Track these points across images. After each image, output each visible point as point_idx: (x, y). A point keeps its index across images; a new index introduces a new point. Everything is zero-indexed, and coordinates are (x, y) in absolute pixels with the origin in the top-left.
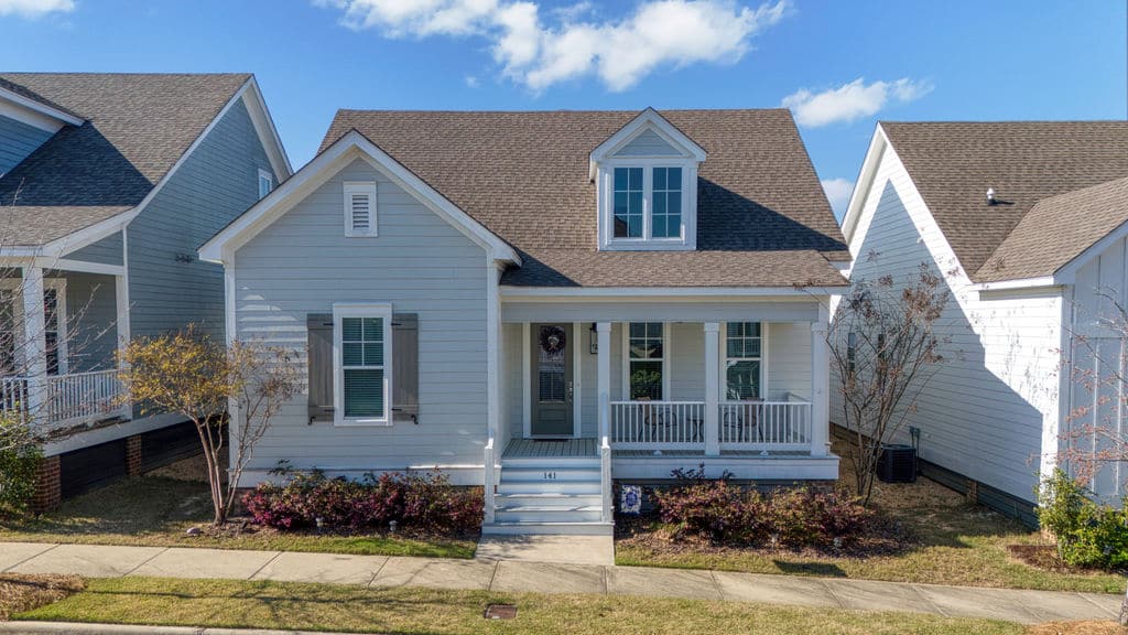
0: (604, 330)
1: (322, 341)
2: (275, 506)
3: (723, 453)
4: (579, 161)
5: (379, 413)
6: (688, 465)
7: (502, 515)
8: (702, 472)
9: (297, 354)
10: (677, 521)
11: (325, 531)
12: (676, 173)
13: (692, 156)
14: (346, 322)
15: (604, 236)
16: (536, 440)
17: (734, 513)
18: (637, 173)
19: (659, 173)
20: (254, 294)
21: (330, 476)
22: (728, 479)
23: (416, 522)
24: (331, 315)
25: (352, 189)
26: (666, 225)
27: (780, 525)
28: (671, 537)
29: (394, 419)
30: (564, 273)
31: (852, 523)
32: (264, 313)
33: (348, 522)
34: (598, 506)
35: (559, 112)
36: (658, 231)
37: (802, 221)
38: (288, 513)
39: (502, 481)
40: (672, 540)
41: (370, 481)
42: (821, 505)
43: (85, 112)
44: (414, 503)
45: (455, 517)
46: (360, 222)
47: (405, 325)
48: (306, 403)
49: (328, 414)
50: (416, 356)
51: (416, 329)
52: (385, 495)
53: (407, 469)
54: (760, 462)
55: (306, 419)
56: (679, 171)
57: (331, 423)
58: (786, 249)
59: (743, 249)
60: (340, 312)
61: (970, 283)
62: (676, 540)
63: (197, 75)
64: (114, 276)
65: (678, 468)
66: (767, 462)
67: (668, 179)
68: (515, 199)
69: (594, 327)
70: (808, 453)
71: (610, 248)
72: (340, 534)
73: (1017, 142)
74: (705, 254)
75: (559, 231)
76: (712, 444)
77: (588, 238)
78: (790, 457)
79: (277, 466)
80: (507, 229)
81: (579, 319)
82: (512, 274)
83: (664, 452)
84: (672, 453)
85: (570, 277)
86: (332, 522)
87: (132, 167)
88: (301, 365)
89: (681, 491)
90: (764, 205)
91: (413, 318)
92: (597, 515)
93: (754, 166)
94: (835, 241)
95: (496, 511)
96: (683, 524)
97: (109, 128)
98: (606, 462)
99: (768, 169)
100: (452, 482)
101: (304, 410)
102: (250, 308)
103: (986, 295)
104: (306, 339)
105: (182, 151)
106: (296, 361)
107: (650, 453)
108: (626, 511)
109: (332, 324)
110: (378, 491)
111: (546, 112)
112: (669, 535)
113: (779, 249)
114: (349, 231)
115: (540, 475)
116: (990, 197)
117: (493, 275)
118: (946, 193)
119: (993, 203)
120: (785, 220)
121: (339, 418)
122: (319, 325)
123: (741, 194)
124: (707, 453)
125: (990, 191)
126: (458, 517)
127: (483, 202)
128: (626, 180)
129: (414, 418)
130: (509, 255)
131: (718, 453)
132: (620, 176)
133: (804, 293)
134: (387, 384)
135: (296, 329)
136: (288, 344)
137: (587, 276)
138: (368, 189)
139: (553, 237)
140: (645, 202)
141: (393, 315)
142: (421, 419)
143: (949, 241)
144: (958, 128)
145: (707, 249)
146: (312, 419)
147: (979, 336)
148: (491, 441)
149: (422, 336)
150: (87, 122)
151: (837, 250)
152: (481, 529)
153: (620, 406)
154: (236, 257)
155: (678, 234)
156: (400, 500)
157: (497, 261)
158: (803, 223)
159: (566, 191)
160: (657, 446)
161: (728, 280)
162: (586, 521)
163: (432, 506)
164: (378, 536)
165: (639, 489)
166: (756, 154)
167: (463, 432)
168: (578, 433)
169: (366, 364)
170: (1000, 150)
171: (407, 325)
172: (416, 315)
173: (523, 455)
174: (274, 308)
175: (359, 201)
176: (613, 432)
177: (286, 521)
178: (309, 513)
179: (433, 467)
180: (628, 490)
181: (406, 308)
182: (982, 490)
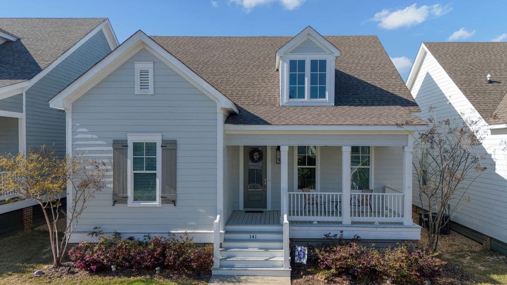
0: (284, 151)
1: (121, 156)
2: (87, 258)
3: (353, 223)
4: (270, 60)
5: (154, 199)
6: (333, 231)
7: (224, 263)
8: (342, 235)
9: (104, 164)
10: (328, 268)
11: (117, 273)
12: (323, 63)
13: (332, 53)
14: (135, 144)
15: (284, 98)
16: (246, 212)
17: (363, 264)
18: (302, 63)
19: (314, 63)
20: (82, 128)
21: (125, 237)
22: (357, 240)
23: (172, 268)
24: (127, 141)
25: (139, 66)
26: (318, 92)
27: (393, 273)
28: (325, 279)
29: (162, 203)
30: (262, 118)
31: (434, 271)
32: (87, 139)
33: (131, 267)
34: (281, 257)
35: (260, 37)
36: (313, 95)
37: (390, 91)
38: (95, 262)
39: (225, 240)
40: (326, 281)
41: (147, 240)
42: (416, 260)
43: (19, 35)
44: (171, 256)
45: (195, 266)
46: (144, 86)
47: (169, 147)
48: (112, 192)
49: (124, 200)
50: (176, 165)
51: (175, 150)
52: (154, 250)
53: (169, 233)
54: (374, 229)
55: (112, 202)
56: (325, 61)
57: (125, 205)
58: (383, 105)
59: (360, 105)
60: (132, 139)
61: (487, 124)
62: (328, 281)
63: (80, 19)
64: (18, 118)
65: (328, 233)
66: (379, 229)
67: (319, 66)
68: (237, 79)
69: (278, 148)
70: (401, 224)
71: (287, 105)
72: (126, 275)
73: (496, 52)
74: (340, 108)
75: (259, 95)
76: (346, 218)
77: (275, 99)
78: (392, 226)
79: (94, 230)
80: (232, 94)
81: (269, 143)
82: (233, 117)
83: (319, 222)
84: (323, 222)
85: (265, 120)
86: (122, 267)
87: (34, 60)
88: (107, 170)
89: (331, 249)
90: (369, 82)
91: (174, 143)
92: (280, 264)
93: (361, 62)
94: (410, 101)
95: (221, 260)
96: (332, 271)
97: (28, 42)
98: (286, 229)
99: (369, 64)
100: (195, 241)
101: (110, 197)
102: (80, 136)
103: (494, 132)
104: (112, 155)
105: (62, 53)
106: (104, 167)
107: (311, 222)
108: (298, 261)
109: (127, 146)
110: (151, 247)
111: (253, 37)
112: (324, 277)
113: (379, 105)
114: (137, 91)
115: (247, 236)
116: (488, 79)
117: (221, 118)
118: (464, 77)
119: (490, 82)
120: (381, 90)
121: (130, 202)
122: (120, 146)
123: (356, 76)
124: (344, 223)
125: (489, 76)
126: (197, 266)
127: (219, 81)
128: (296, 67)
129: (174, 202)
130: (229, 105)
131: (350, 223)
132: (293, 64)
133: (401, 129)
134: (158, 182)
135: (105, 149)
136: (99, 158)
137: (275, 119)
138: (148, 66)
139: (256, 99)
140: (306, 79)
141: (162, 140)
142: (178, 203)
143: (470, 101)
144: (464, 45)
145: (340, 105)
146: (115, 202)
147: (491, 155)
148: (218, 217)
149: (180, 153)
150: (19, 40)
151: (412, 106)
152: (211, 271)
153: (294, 195)
154: (73, 106)
155: (324, 97)
156: (163, 254)
157: (223, 109)
158: (392, 92)
159: (264, 75)
160: (315, 218)
161: (356, 121)
162: (273, 267)
163: (181, 258)
164: (148, 277)
165: (306, 248)
166: (362, 57)
167: (202, 211)
168: (269, 208)
169: (146, 170)
170: (488, 55)
171: (170, 147)
172: (176, 141)
173: (238, 224)
174: (94, 136)
175: (144, 74)
176: (290, 211)
177: (93, 267)
178: (108, 261)
179: (184, 232)
180: (299, 249)
181: (170, 137)
182: (493, 242)
